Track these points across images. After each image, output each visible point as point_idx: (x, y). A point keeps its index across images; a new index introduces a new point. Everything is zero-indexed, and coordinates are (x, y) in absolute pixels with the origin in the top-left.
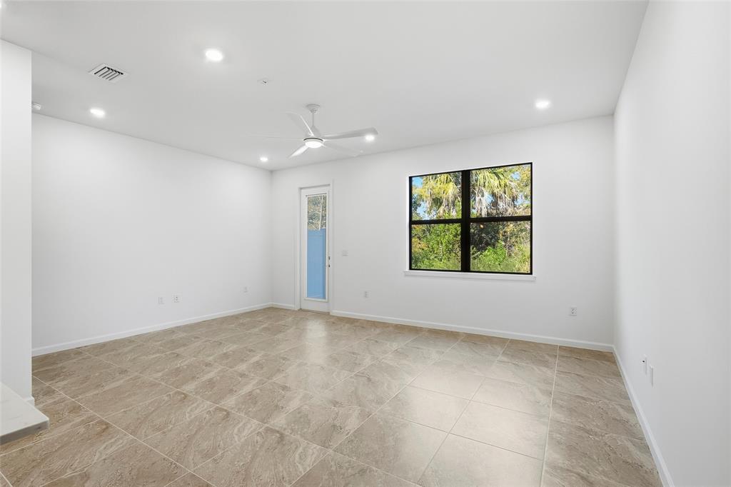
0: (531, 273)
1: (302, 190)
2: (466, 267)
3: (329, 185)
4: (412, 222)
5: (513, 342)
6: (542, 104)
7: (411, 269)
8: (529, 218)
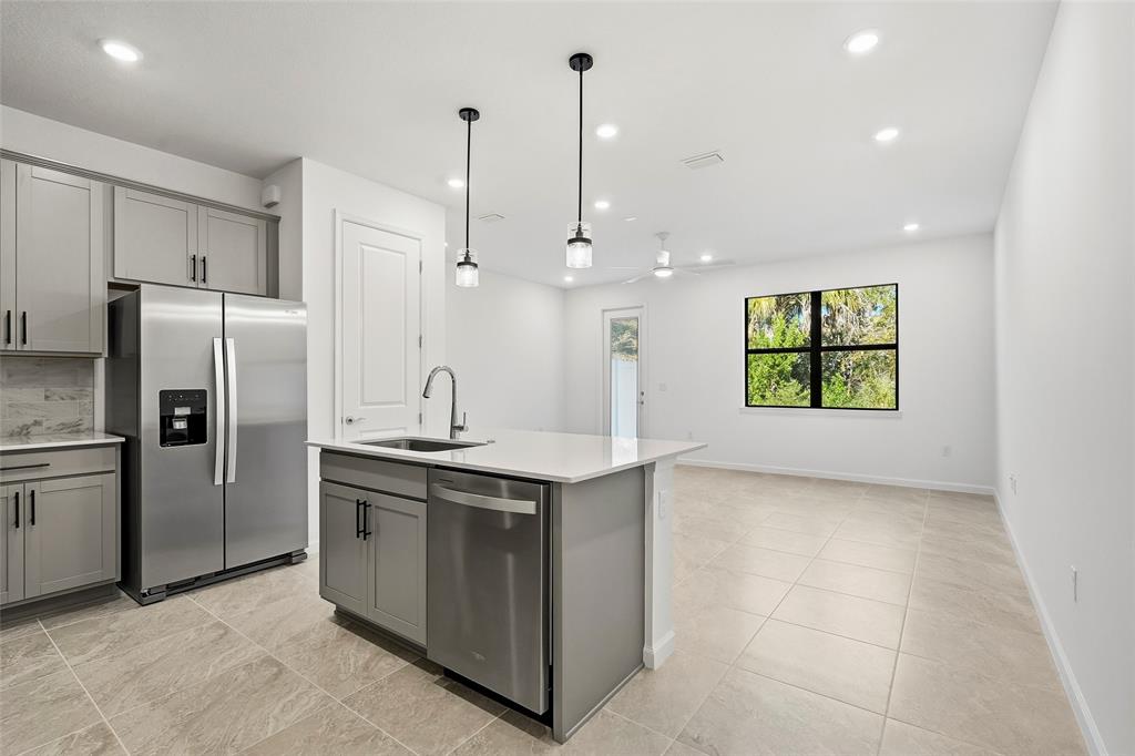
0: (897, 409)
1: (606, 313)
2: (816, 402)
3: (642, 307)
4: (748, 352)
5: (875, 486)
6: (911, 228)
7: (747, 405)
8: (895, 347)
